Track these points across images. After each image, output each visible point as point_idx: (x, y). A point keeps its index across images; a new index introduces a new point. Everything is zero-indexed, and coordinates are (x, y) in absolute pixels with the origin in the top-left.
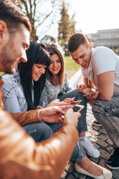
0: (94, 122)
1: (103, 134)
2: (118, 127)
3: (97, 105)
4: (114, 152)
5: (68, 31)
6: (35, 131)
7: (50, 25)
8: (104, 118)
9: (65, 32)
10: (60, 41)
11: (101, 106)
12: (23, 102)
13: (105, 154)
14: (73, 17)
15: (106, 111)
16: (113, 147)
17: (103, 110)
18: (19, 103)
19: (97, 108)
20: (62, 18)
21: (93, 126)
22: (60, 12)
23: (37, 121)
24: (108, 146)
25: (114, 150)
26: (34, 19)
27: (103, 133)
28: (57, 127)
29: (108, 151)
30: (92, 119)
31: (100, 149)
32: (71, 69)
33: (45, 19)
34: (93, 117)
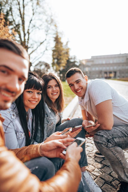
0: (96, 153)
1: (106, 166)
2: (122, 158)
3: (99, 135)
4: (121, 186)
5: (62, 57)
6: (37, 167)
7: (44, 51)
8: (107, 149)
9: (59, 58)
10: (55, 67)
11: (102, 136)
12: (22, 136)
13: (110, 189)
14: (67, 44)
15: (108, 141)
16: (119, 181)
17: (105, 141)
18: (17, 138)
19: (99, 139)
20: (56, 45)
21: (95, 158)
22: (54, 39)
23: (37, 156)
24: (113, 179)
25: (120, 184)
26: (27, 46)
27: (106, 164)
28: (59, 162)
29: (113, 186)
30: (93, 150)
31: (104, 184)
32: (68, 96)
33: (39, 46)
34: (95, 147)
